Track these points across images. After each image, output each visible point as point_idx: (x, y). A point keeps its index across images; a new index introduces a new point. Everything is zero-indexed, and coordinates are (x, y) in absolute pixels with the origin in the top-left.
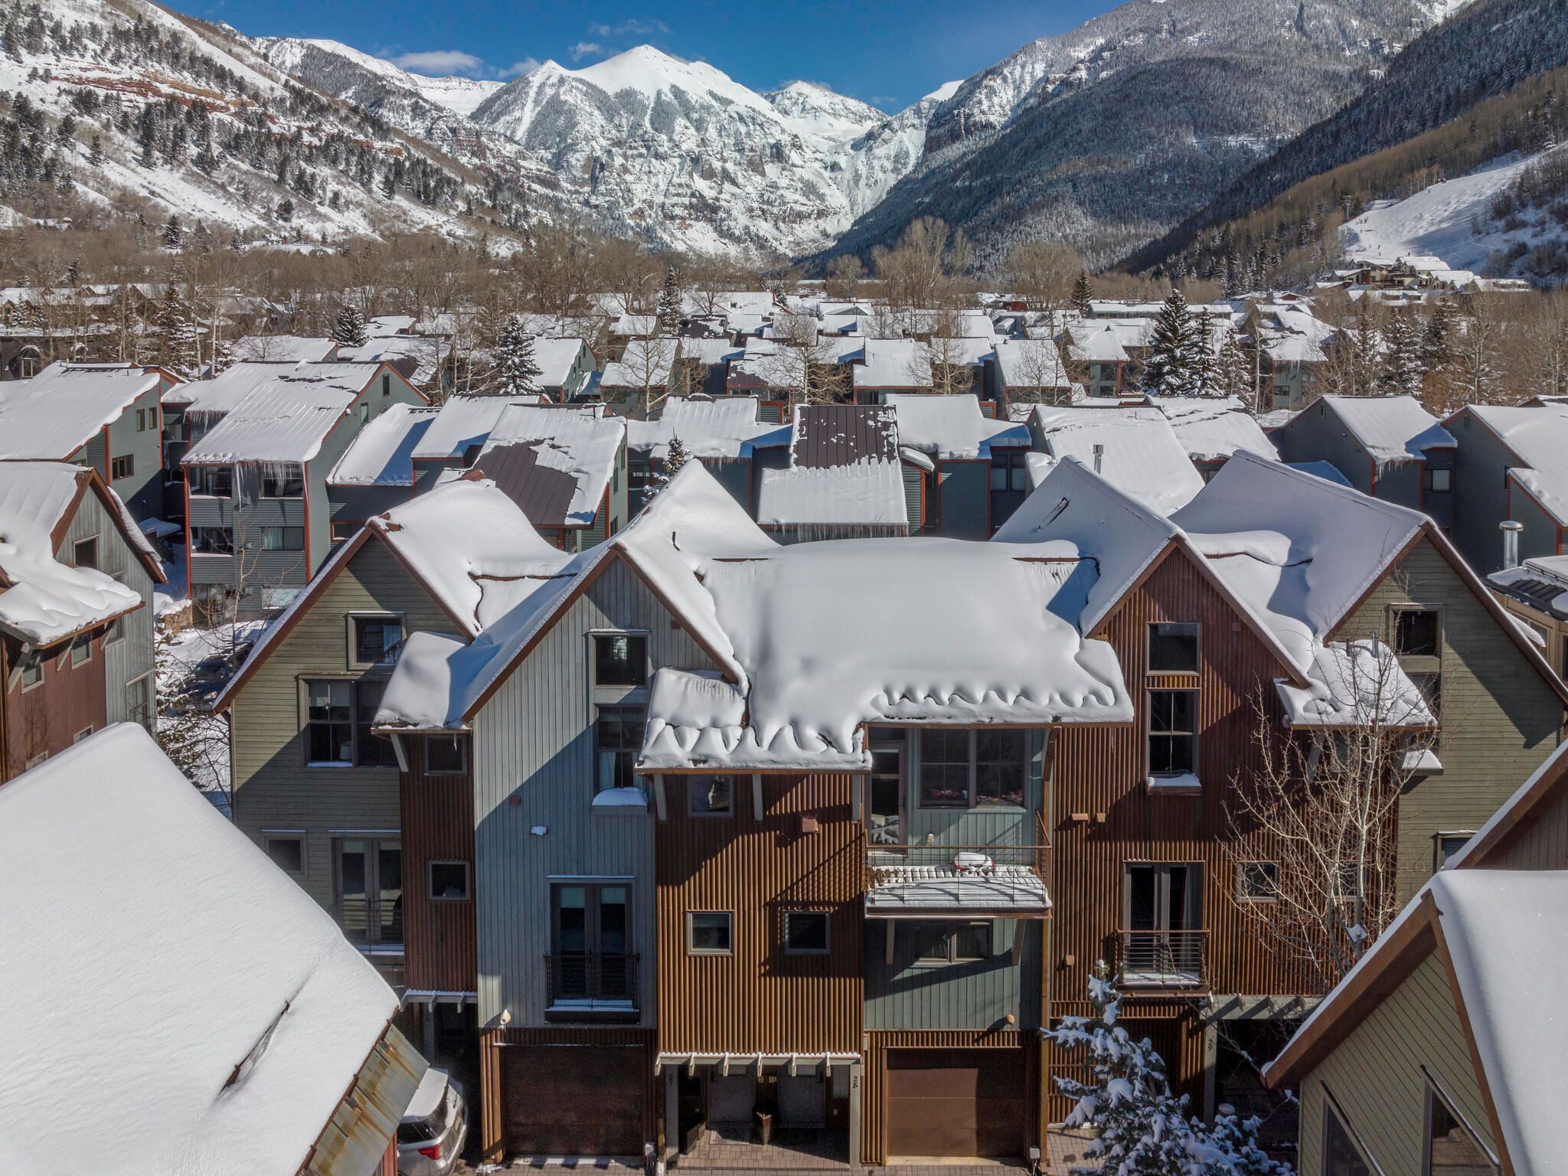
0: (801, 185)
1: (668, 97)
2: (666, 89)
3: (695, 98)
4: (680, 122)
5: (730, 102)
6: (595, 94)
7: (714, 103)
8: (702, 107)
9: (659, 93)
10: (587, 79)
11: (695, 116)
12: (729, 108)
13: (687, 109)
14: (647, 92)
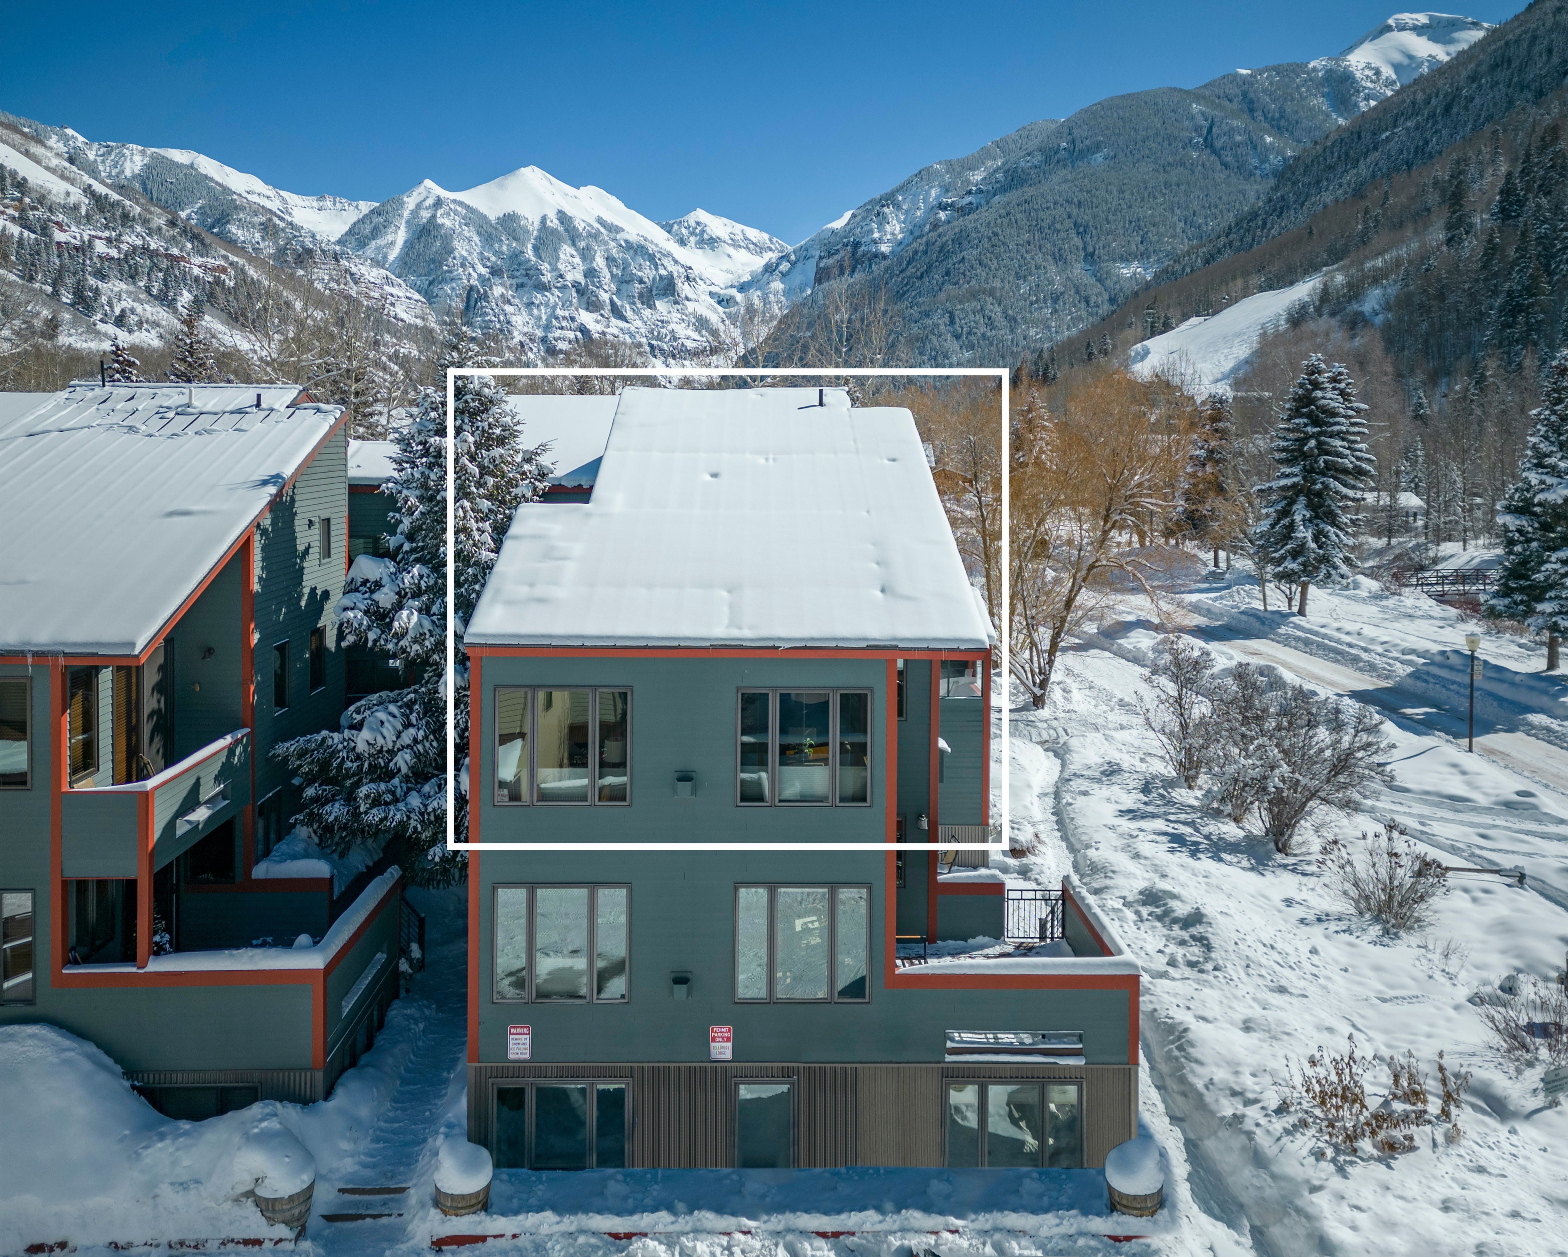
0: (693, 320)
1: (553, 223)
2: (552, 215)
3: (583, 225)
4: (566, 251)
5: (618, 230)
6: (473, 217)
7: (602, 230)
8: (590, 235)
9: (544, 219)
10: (467, 202)
11: (582, 244)
12: (618, 237)
13: (573, 235)
14: (531, 217)
